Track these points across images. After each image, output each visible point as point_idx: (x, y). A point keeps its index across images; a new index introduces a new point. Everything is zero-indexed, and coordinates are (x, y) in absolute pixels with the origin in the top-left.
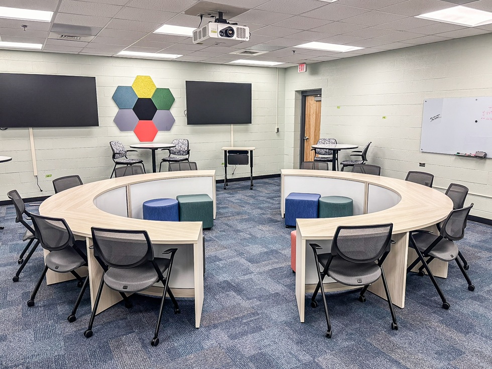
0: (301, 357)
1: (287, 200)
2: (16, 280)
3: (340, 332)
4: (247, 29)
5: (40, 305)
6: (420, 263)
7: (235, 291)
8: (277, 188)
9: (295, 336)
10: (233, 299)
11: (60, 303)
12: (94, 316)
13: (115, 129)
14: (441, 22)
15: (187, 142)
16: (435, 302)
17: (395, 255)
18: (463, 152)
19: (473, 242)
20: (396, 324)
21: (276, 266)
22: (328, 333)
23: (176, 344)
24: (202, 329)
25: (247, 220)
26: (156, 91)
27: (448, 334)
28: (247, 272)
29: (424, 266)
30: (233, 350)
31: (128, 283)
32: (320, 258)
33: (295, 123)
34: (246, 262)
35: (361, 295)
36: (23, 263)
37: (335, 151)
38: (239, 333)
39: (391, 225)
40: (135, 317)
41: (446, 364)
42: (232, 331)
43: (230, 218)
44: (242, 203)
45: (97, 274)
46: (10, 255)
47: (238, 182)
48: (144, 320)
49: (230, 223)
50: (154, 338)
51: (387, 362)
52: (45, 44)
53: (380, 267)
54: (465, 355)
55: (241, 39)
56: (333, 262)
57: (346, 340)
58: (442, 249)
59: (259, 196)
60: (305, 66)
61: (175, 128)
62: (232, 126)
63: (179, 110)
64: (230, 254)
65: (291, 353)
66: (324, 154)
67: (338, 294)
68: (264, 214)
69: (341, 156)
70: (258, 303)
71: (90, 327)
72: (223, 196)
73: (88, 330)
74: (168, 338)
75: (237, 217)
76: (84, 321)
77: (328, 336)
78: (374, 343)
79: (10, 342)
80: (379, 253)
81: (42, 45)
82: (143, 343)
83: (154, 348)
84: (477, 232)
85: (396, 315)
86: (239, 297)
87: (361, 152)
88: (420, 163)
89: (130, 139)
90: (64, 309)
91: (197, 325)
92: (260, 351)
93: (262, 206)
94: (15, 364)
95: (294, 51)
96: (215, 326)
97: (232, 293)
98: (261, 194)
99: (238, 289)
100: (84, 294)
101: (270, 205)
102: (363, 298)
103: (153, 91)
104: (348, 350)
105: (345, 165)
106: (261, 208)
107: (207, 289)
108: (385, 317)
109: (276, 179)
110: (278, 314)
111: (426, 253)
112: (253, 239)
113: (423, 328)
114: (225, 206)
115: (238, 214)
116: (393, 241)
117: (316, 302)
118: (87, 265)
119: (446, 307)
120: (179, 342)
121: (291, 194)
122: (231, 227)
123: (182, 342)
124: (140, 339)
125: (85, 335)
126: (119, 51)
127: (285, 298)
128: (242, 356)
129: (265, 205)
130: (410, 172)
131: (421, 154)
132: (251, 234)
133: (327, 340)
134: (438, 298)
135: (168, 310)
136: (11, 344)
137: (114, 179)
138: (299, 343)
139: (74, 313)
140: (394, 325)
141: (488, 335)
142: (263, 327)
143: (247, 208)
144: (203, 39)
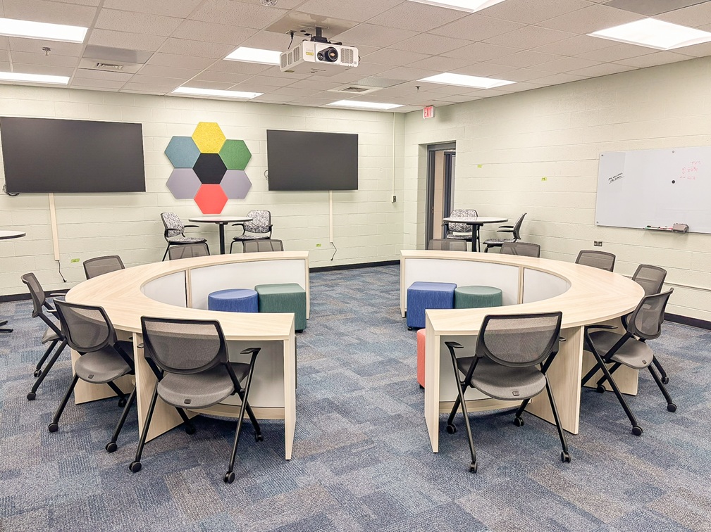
0: (435, 498)
1: (409, 291)
2: (31, 397)
3: (490, 464)
4: (356, 51)
5: (65, 430)
6: (600, 373)
7: (340, 413)
8: (394, 278)
9: (426, 471)
10: (337, 423)
11: (95, 427)
12: (143, 444)
13: (168, 197)
14: (623, 43)
15: (268, 215)
16: (621, 426)
17: (565, 359)
18: (655, 225)
19: (672, 348)
20: (567, 454)
21: (395, 380)
22: (472, 466)
23: (258, 481)
24: (295, 461)
25: (352, 321)
26: (225, 143)
27: (642, 467)
28: (355, 387)
29: (606, 377)
30: (339, 489)
31: (192, 396)
32: (460, 363)
33: (418, 189)
34: (353, 374)
35: (517, 417)
36: (40, 376)
37: (476, 226)
38: (347, 466)
39: (560, 315)
40: (201, 445)
41: (640, 506)
42: (337, 463)
43: (330, 317)
44: (346, 299)
45: (147, 386)
46: (22, 365)
47: (338, 272)
48: (213, 450)
49: (331, 324)
50: (228, 473)
51: (556, 504)
52: (73, 77)
53: (544, 374)
54: (666, 496)
55: (347, 65)
56: (478, 368)
57: (498, 475)
58: (630, 352)
59: (369, 289)
60: (433, 110)
61: (251, 196)
62: (331, 193)
63: (257, 170)
64: (331, 365)
65: (421, 493)
66: (460, 232)
67: (484, 416)
68: (376, 312)
69: (483, 233)
70: (372, 428)
71: (138, 458)
72: (320, 288)
73: (135, 462)
74: (246, 473)
75: (339, 317)
76: (128, 452)
77: (473, 470)
78: (537, 479)
79: (26, 478)
80: (543, 354)
81: (68, 78)
82: (212, 479)
83: (228, 486)
84: (677, 336)
85: (568, 443)
86: (344, 420)
87: (512, 227)
88: (595, 242)
89: (187, 211)
90: (100, 436)
91: (288, 456)
92: (376, 490)
93: (373, 301)
94: (34, 507)
95: (418, 87)
96: (313, 458)
97: (335, 415)
98: (371, 287)
99: (343, 410)
100: (128, 416)
101: (385, 301)
102: (521, 421)
103: (222, 144)
104: (503, 489)
105: (490, 246)
106: (373, 305)
107: (300, 409)
108: (551, 446)
109: (393, 268)
110: (401, 442)
111: (608, 358)
112: (363, 344)
113: (605, 460)
114: (321, 302)
115: (341, 312)
116: (563, 338)
117: (453, 426)
118: (133, 372)
119: (637, 432)
120: (262, 478)
121: (415, 284)
122: (330, 329)
123: (266, 477)
124: (208, 474)
125: (130, 469)
126: (175, 88)
127: (411, 422)
128: (352, 496)
129: (378, 301)
130: (582, 252)
131: (597, 229)
132: (359, 339)
133: (471, 476)
134: (626, 422)
135: (247, 437)
136: (27, 481)
137: (167, 262)
138: (433, 479)
139: (115, 439)
140: (565, 456)
141: (698, 469)
142: (380, 459)
143: (353, 305)
144: (294, 64)
